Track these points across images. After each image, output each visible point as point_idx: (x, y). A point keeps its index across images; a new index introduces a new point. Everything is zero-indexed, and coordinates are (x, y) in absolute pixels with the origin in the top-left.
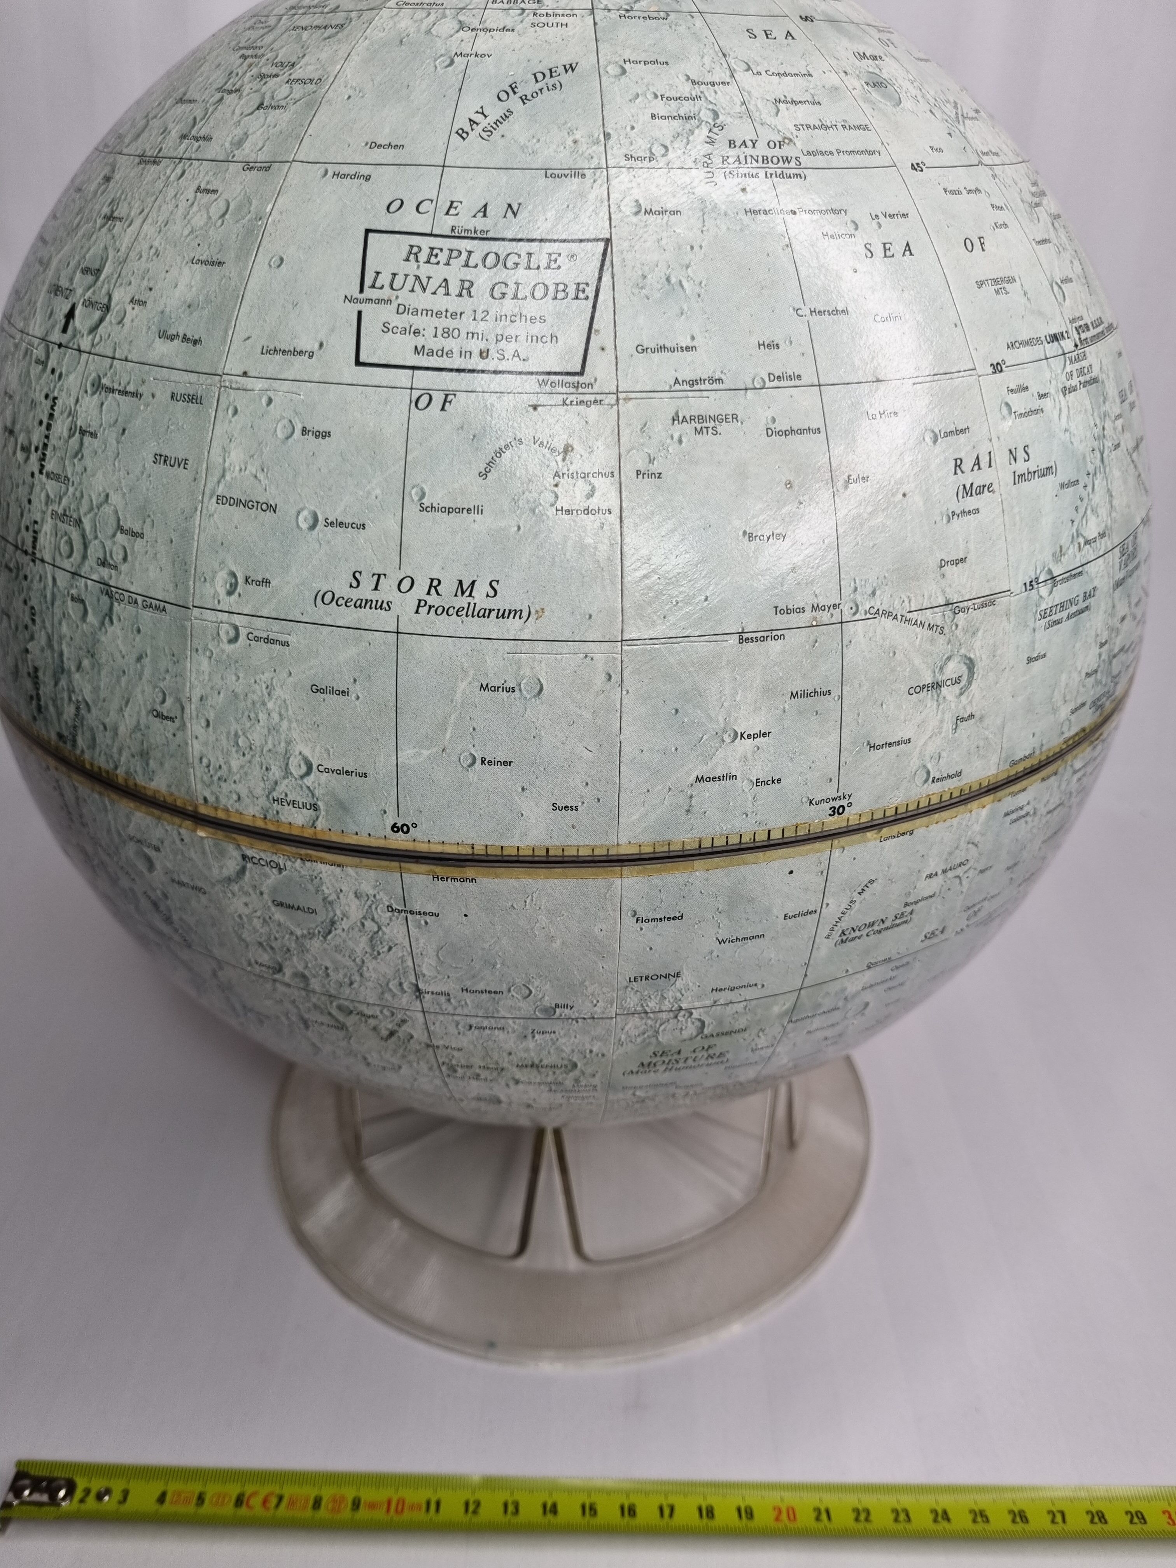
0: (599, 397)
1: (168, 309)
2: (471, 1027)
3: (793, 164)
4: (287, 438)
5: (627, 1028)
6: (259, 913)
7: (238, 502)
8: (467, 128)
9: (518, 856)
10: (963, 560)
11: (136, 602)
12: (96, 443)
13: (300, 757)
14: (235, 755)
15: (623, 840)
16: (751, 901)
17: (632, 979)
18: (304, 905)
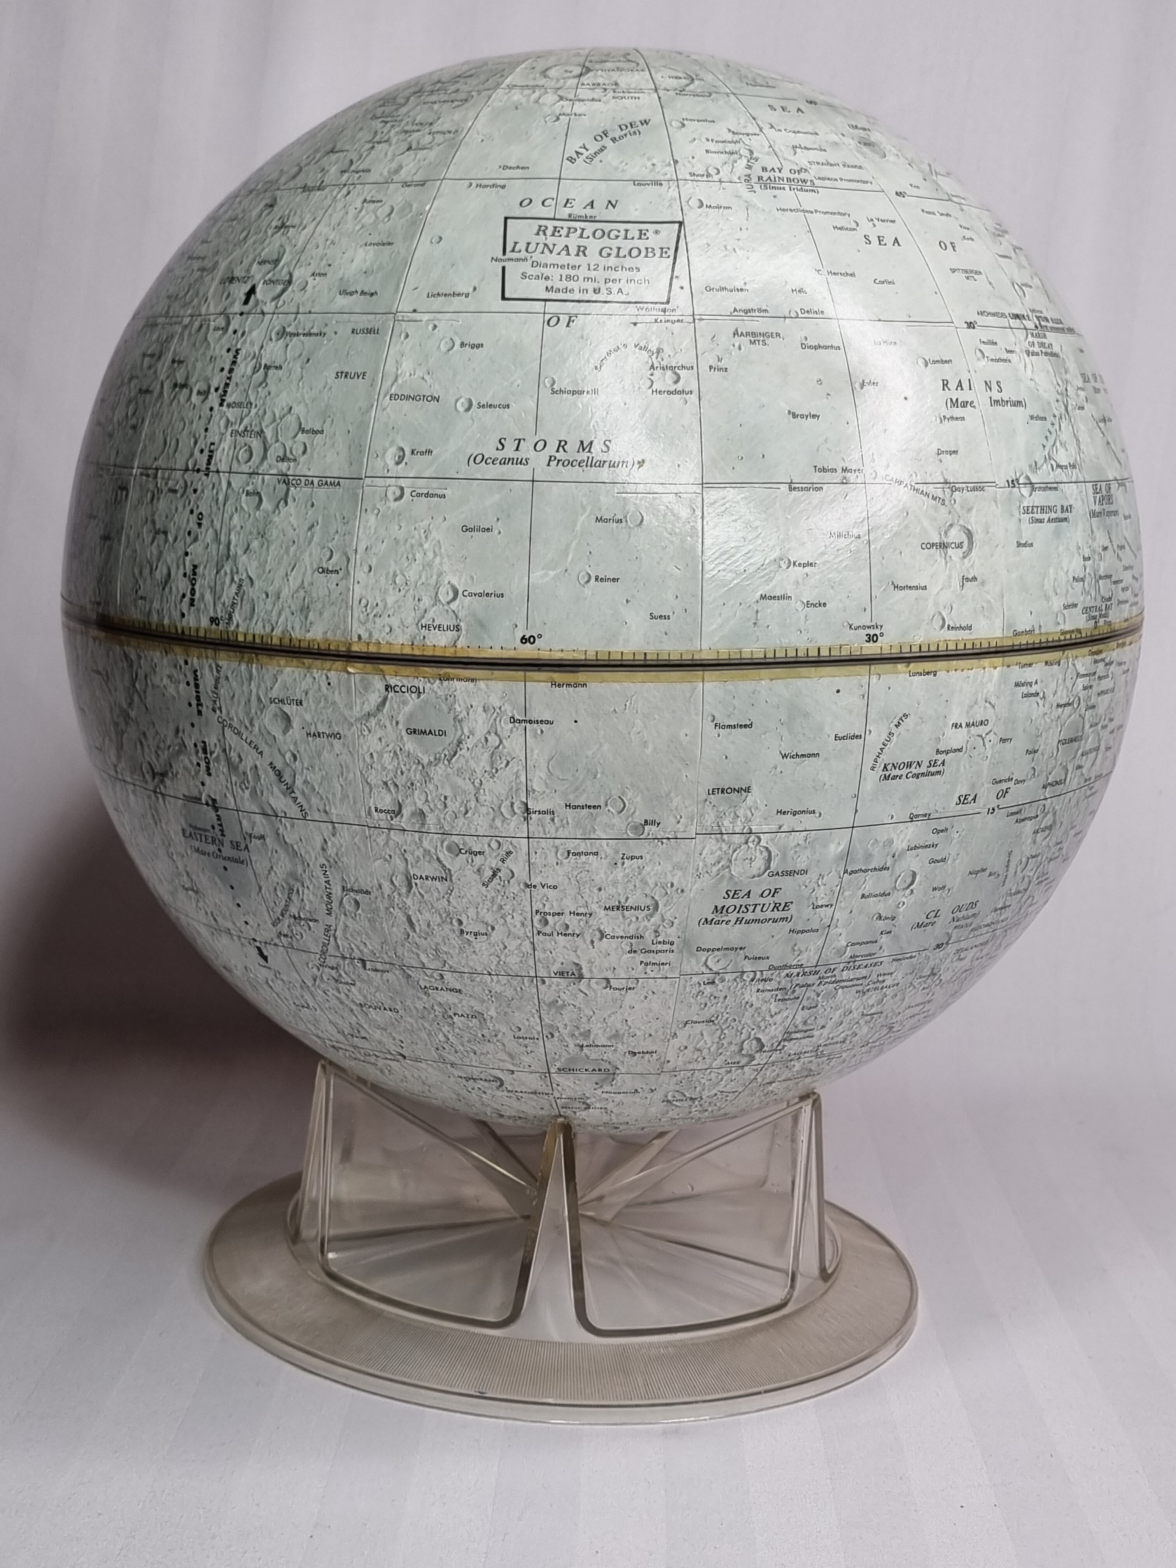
0: (681, 318)
1: (346, 276)
2: (569, 852)
3: (809, 183)
4: (449, 350)
5: (704, 853)
6: (390, 748)
7: (408, 397)
8: (575, 156)
9: (621, 660)
10: (955, 452)
11: (312, 482)
12: (279, 372)
13: (448, 586)
14: (391, 592)
15: (705, 646)
16: (807, 715)
17: (710, 792)
18: (436, 727)
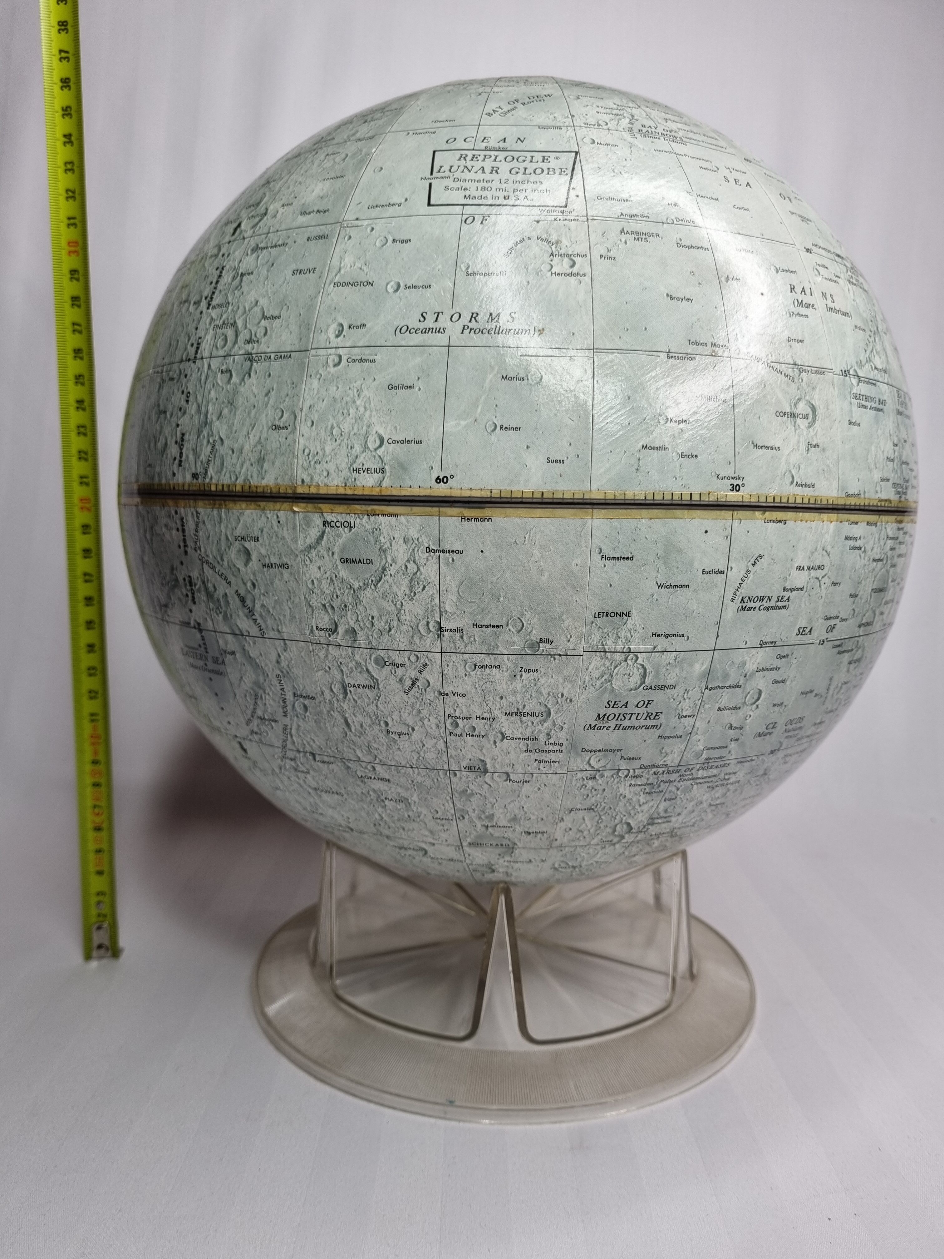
0: (576, 218)
1: (307, 202)
2: (475, 666)
4: (383, 246)
5: (590, 669)
6: (327, 575)
7: (348, 284)
8: (492, 113)
9: (522, 498)
10: (802, 341)
11: (270, 357)
12: (252, 277)
13: (376, 435)
14: (329, 442)
15: (594, 487)
16: (680, 551)
17: (597, 615)
18: (364, 557)
